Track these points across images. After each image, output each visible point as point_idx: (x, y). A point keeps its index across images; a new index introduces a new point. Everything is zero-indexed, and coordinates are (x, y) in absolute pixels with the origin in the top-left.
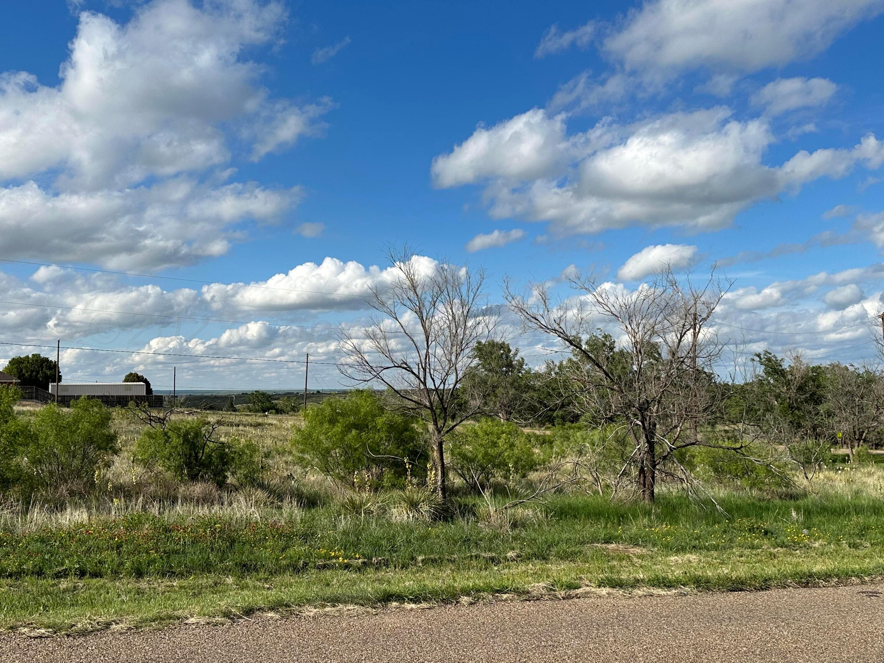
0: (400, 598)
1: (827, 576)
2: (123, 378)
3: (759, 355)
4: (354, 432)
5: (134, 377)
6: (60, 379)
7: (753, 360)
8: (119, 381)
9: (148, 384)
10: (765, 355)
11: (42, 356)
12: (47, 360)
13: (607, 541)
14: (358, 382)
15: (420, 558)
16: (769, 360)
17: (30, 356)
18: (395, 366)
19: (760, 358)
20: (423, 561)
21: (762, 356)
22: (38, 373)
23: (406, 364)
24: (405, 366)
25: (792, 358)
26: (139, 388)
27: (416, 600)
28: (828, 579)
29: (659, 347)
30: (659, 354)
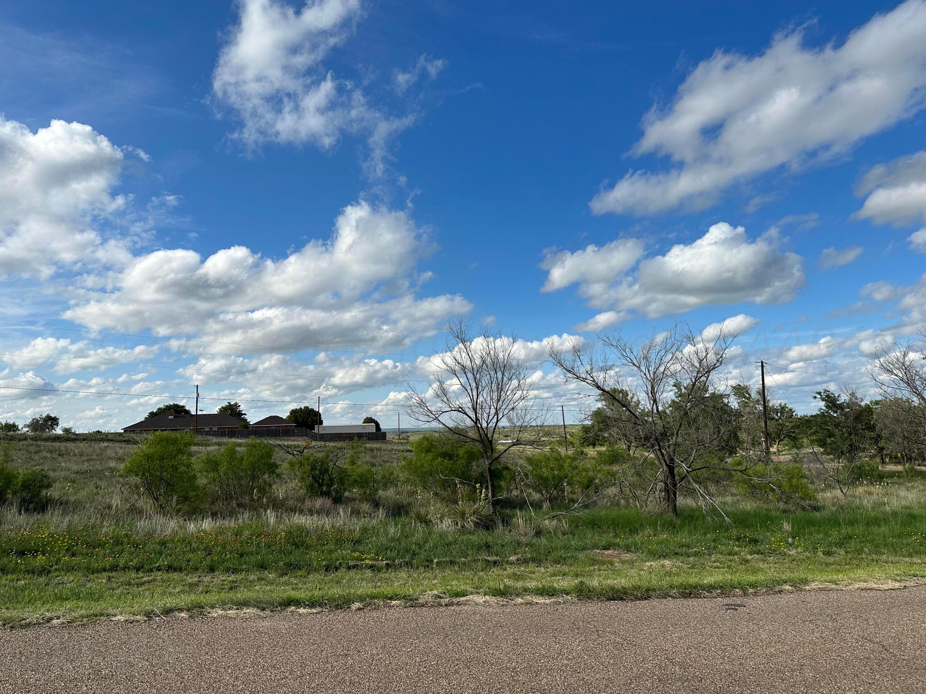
0: (298, 603)
1: (711, 588)
2: (363, 421)
3: (820, 393)
4: (440, 459)
5: (369, 420)
6: (321, 422)
7: (815, 397)
8: (361, 423)
9: (377, 424)
10: (824, 393)
11: (310, 407)
12: (312, 410)
13: (606, 548)
14: (422, 423)
15: (435, 561)
16: (828, 396)
17: (303, 408)
18: (452, 410)
19: (821, 396)
20: (437, 562)
21: (822, 394)
22: (308, 419)
23: (461, 408)
24: (461, 410)
25: (848, 394)
26: (371, 428)
27: (312, 605)
28: (711, 590)
29: (749, 389)
30: (750, 395)
